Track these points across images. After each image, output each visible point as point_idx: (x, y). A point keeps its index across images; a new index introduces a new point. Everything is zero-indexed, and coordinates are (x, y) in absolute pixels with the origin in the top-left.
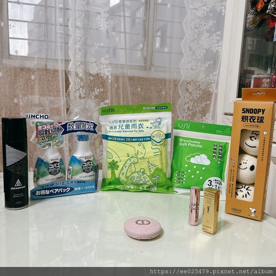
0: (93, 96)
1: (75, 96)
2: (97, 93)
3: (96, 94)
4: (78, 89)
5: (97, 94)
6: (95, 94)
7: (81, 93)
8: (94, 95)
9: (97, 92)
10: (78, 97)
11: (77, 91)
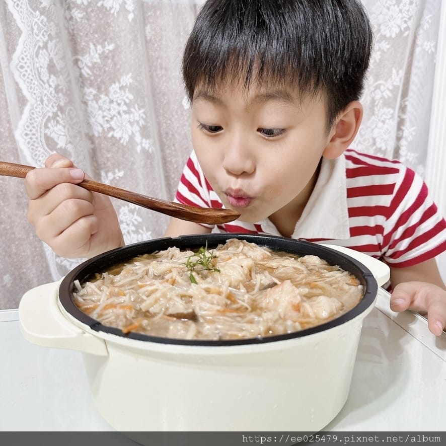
0: (88, 67)
1: (38, 69)
2: (97, 59)
3: (95, 60)
4: (41, 44)
5: (99, 61)
6: (92, 62)
7: (54, 57)
8: (90, 64)
9: (97, 56)
10: (44, 71)
11: (41, 51)
